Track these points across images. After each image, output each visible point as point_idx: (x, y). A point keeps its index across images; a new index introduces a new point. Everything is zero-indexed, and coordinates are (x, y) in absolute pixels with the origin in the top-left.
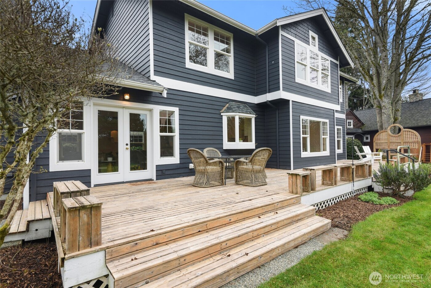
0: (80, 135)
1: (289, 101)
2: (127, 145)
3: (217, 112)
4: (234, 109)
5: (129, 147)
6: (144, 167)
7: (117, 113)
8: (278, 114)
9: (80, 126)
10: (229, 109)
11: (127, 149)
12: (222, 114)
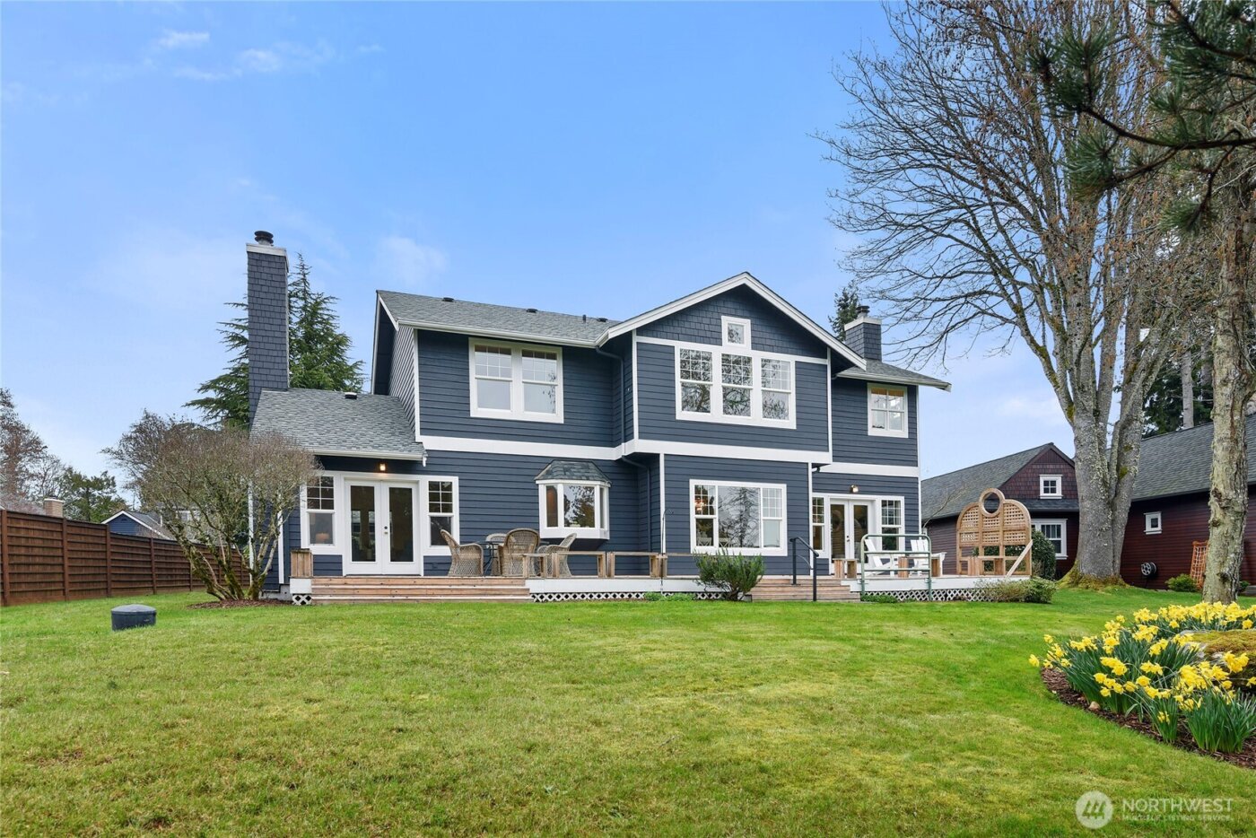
0: (330, 516)
1: (658, 455)
2: (386, 528)
3: (529, 479)
4: (555, 474)
5: (388, 530)
6: (410, 558)
7: (373, 488)
8: (650, 477)
9: (329, 505)
10: (549, 475)
11: (386, 533)
12: (537, 482)
